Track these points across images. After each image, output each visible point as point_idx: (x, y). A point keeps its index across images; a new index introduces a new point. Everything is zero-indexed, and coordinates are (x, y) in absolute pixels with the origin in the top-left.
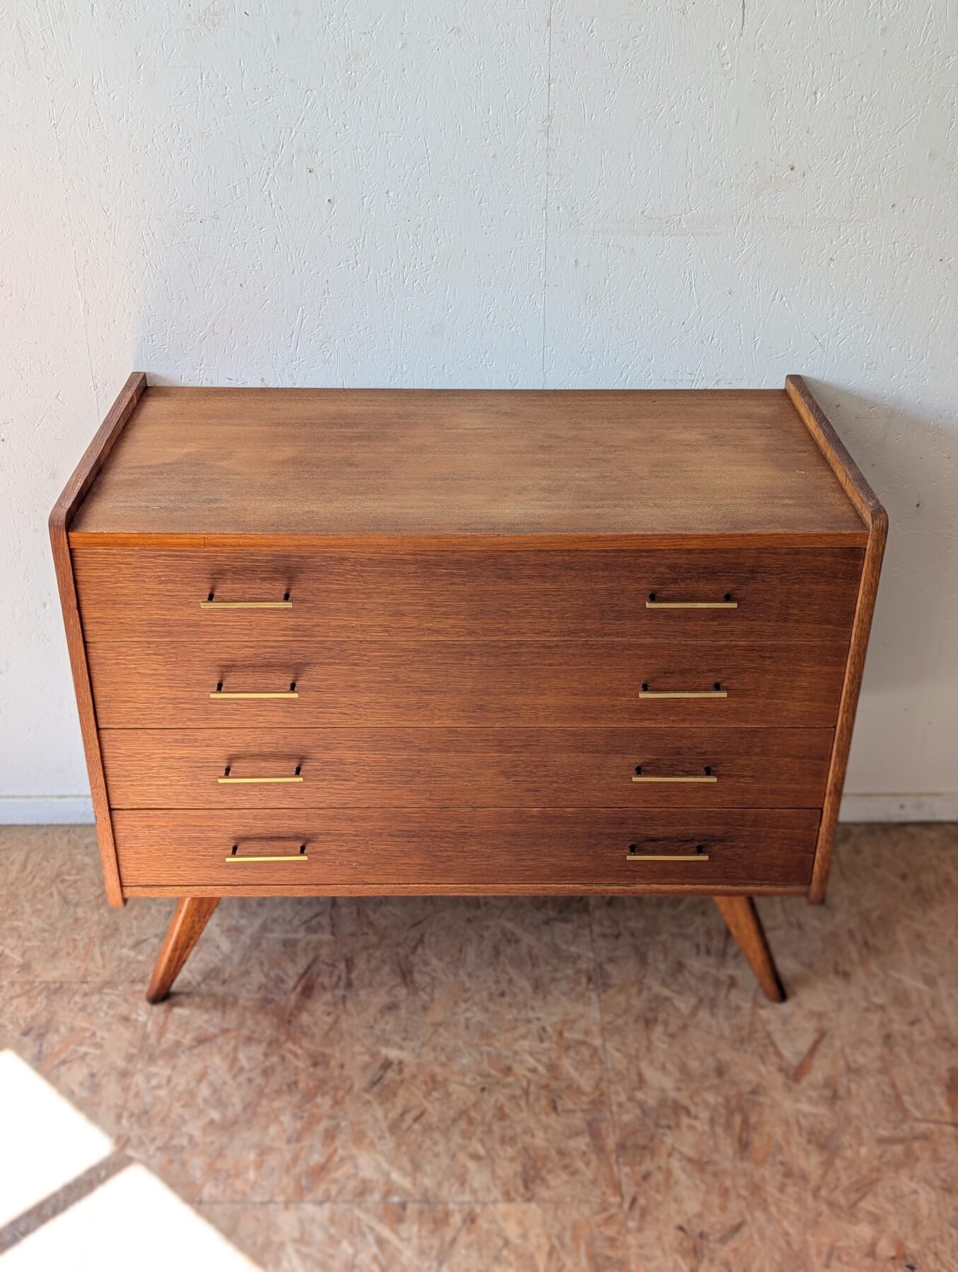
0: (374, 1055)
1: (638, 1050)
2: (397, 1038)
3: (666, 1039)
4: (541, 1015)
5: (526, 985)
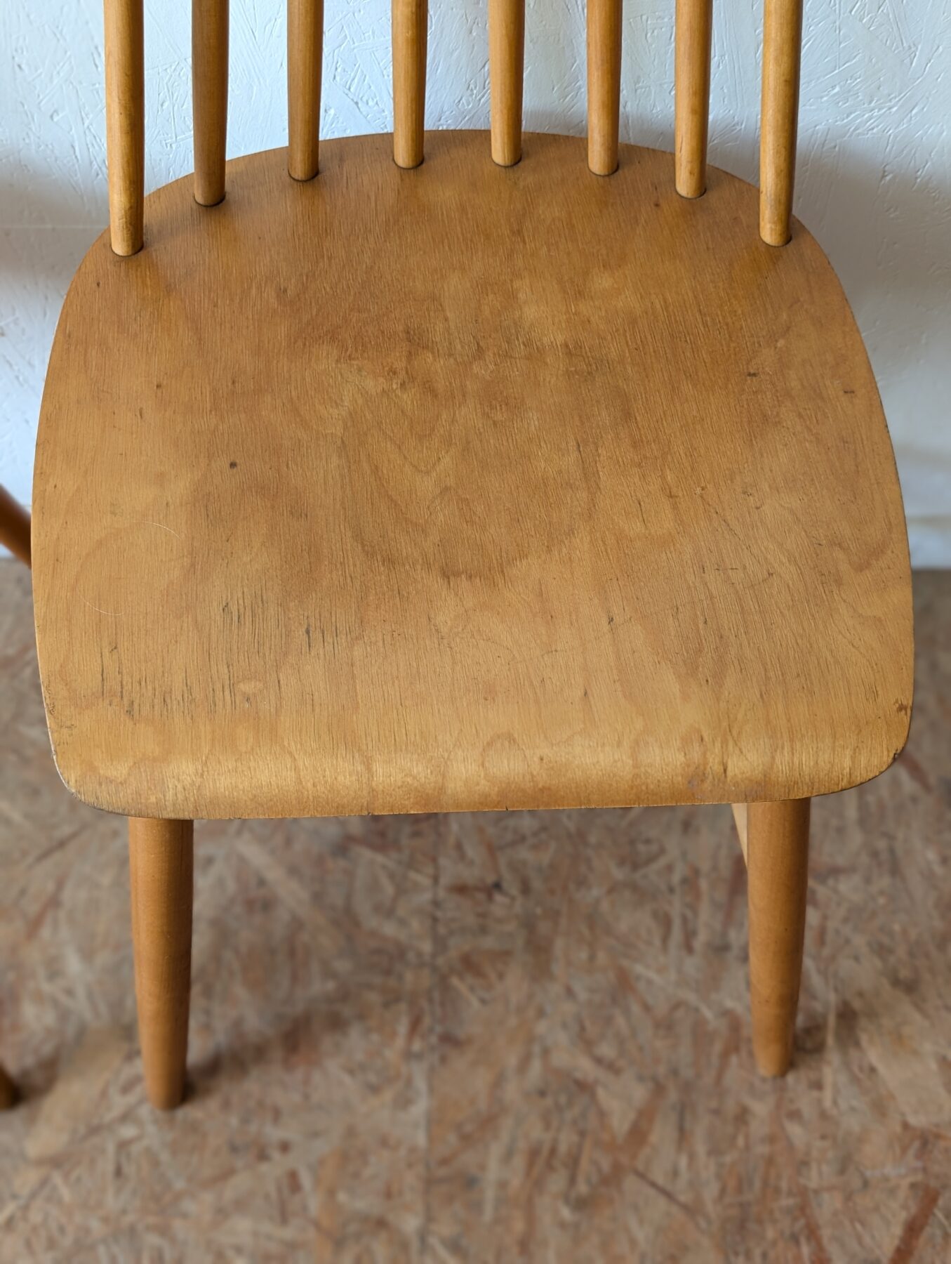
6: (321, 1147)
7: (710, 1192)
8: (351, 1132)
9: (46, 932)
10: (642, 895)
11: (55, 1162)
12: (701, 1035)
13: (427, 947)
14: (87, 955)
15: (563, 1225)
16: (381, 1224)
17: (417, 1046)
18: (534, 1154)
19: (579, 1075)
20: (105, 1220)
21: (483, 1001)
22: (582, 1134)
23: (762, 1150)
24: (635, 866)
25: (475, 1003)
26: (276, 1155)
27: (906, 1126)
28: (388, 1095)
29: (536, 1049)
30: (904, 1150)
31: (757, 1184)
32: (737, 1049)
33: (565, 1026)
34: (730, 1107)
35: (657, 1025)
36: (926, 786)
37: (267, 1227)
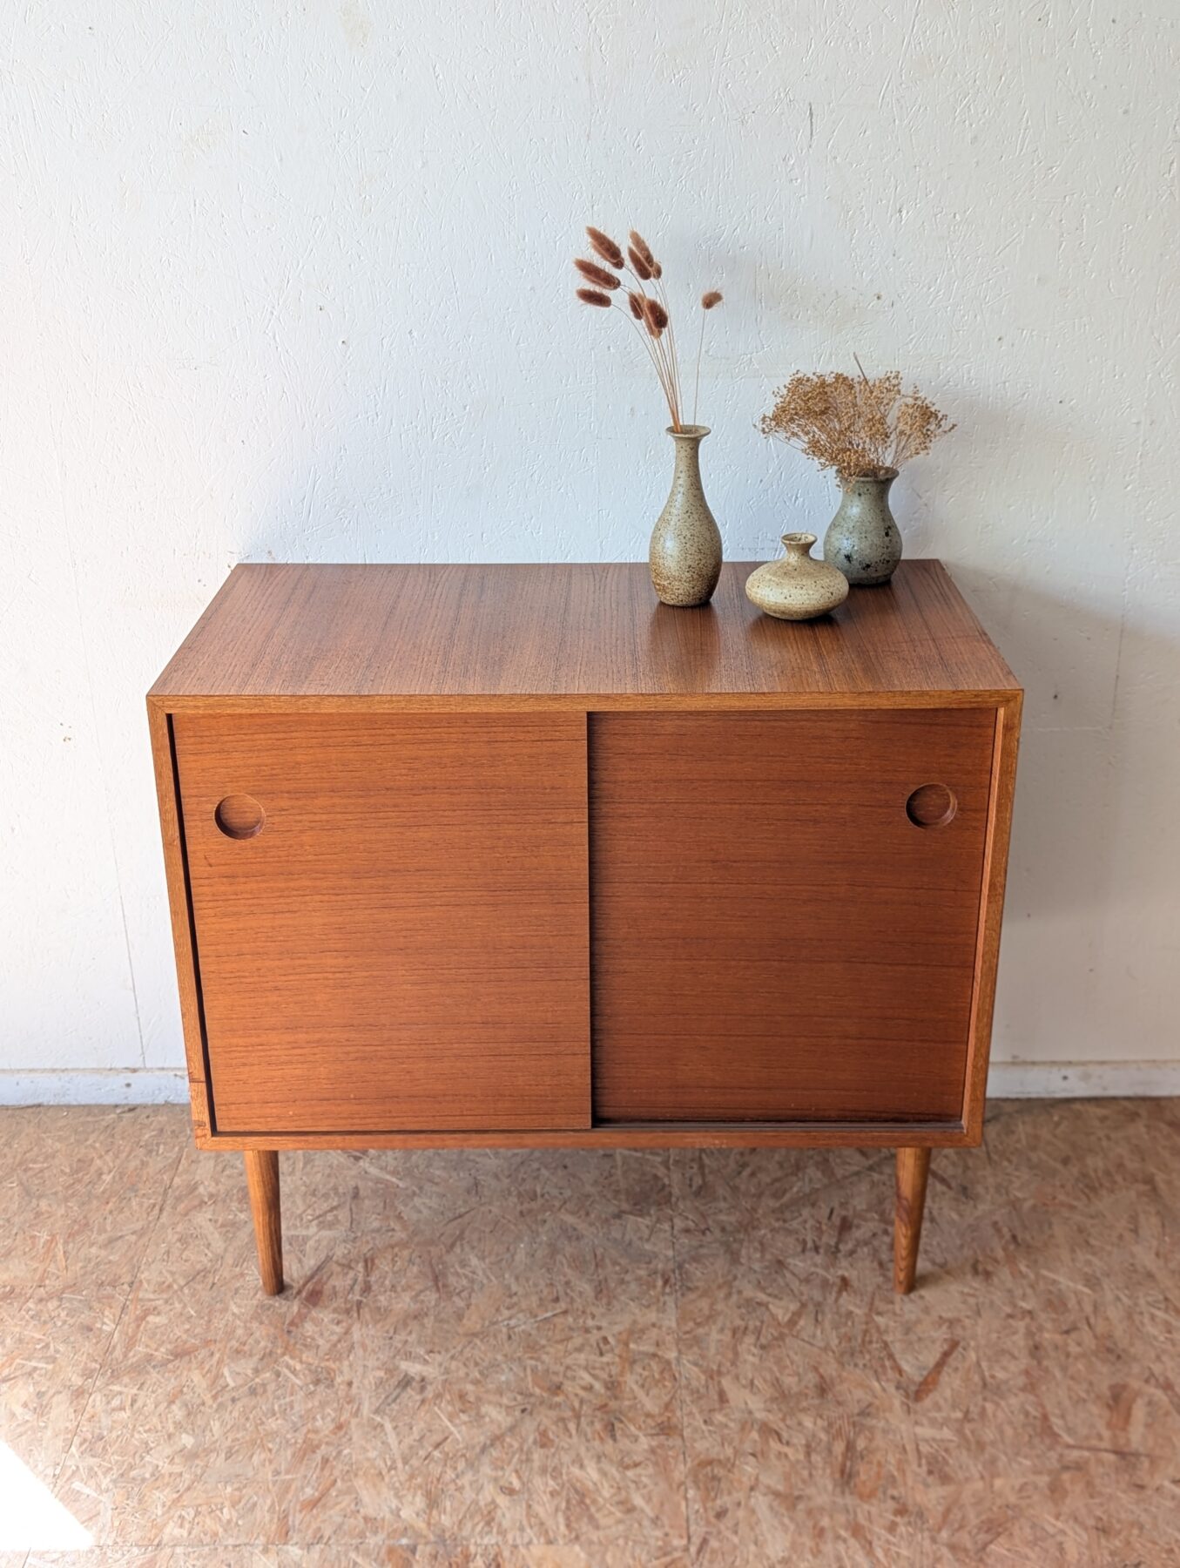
0: (390, 1371)
1: (720, 1365)
2: (422, 1351)
3: (755, 1351)
4: (604, 1324)
5: (587, 1288)
6: (617, 1328)
7: (834, 1342)
8: (635, 1322)
9: (458, 1250)
10: (789, 1232)
11: (475, 1335)
12: (825, 1284)
13: (670, 1253)
14: (482, 1258)
15: (754, 1355)
16: (654, 1355)
17: (668, 1290)
18: (734, 1331)
19: (758, 1300)
20: (506, 1356)
21: (703, 1273)
22: (762, 1322)
23: (864, 1327)
24: (785, 1221)
25: (698, 1273)
26: (595, 1331)
27: (941, 1317)
28: (654, 1308)
29: (734, 1290)
30: (940, 1326)
31: (859, 1340)
32: (846, 1290)
33: (749, 1282)
34: (843, 1310)
35: (801, 1281)
36: (949, 1187)
37: (593, 1357)
